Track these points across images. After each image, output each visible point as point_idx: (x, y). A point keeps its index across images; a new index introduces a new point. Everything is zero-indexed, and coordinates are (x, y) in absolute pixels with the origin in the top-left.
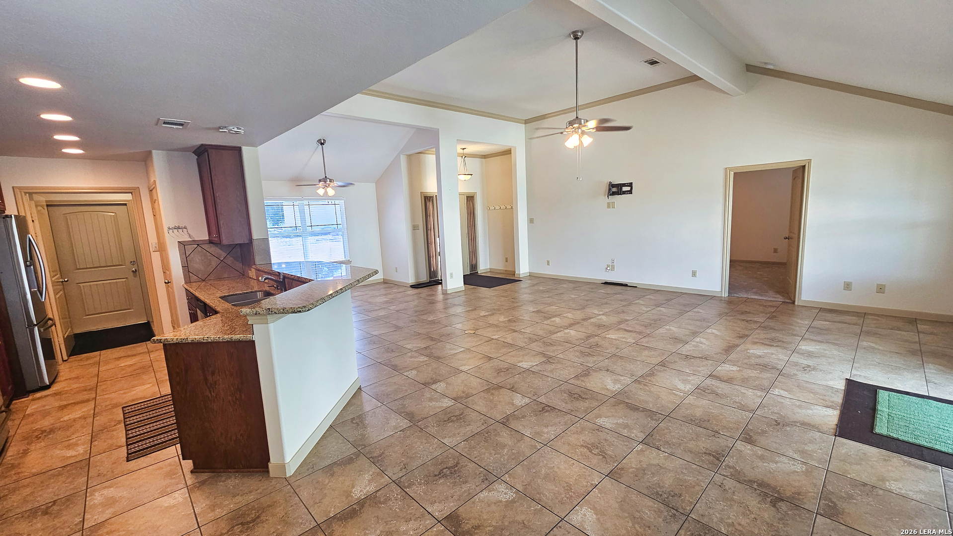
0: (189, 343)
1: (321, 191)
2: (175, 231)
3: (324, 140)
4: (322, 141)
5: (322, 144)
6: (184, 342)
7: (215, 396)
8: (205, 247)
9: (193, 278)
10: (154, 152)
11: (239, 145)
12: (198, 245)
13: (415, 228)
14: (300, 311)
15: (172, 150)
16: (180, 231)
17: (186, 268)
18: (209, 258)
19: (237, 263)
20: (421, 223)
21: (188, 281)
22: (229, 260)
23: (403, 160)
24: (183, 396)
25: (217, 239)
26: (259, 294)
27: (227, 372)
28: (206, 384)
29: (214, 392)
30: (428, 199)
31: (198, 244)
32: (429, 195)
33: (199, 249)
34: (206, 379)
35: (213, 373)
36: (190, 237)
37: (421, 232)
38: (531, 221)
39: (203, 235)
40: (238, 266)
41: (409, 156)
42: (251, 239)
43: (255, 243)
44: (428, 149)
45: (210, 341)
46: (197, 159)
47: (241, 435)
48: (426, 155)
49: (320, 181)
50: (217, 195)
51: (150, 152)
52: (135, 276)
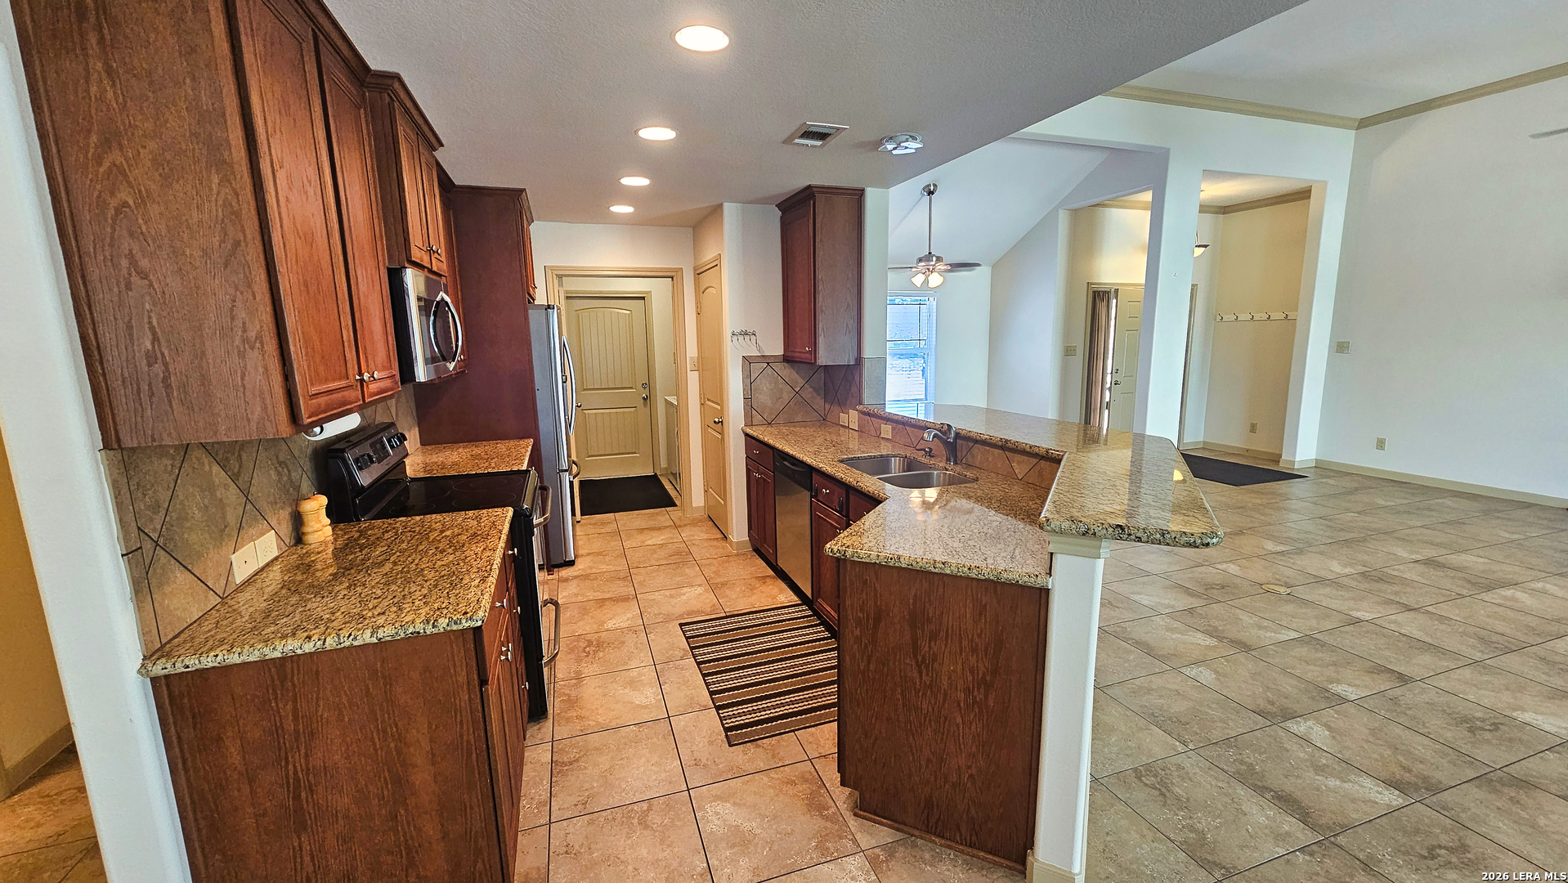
0: (901, 568)
1: (918, 280)
2: (741, 338)
3: (935, 185)
4: (932, 188)
5: (931, 193)
6: (891, 564)
7: (928, 683)
8: (778, 367)
9: (757, 418)
10: (726, 206)
11: (860, 186)
12: (768, 363)
13: (1068, 351)
14: (1208, 544)
15: (750, 201)
16: (747, 337)
17: (748, 400)
18: (781, 386)
19: (818, 398)
20: (1080, 342)
21: (749, 422)
22: (808, 393)
23: (1063, 221)
24: (862, 668)
25: (808, 356)
26: (895, 461)
27: (965, 643)
28: (915, 656)
29: (927, 675)
30: (1100, 297)
31: (767, 360)
32: (1102, 288)
33: (769, 370)
34: (915, 647)
35: (933, 637)
36: (759, 351)
37: (1079, 361)
38: (1340, 347)
39: (775, 347)
40: (819, 403)
41: (1075, 213)
42: (859, 360)
43: (867, 365)
44: (1118, 197)
45: (948, 572)
46: (781, 217)
47: (971, 776)
48: (1107, 210)
49: (920, 260)
50: (819, 276)
51: (720, 206)
52: (645, 405)
